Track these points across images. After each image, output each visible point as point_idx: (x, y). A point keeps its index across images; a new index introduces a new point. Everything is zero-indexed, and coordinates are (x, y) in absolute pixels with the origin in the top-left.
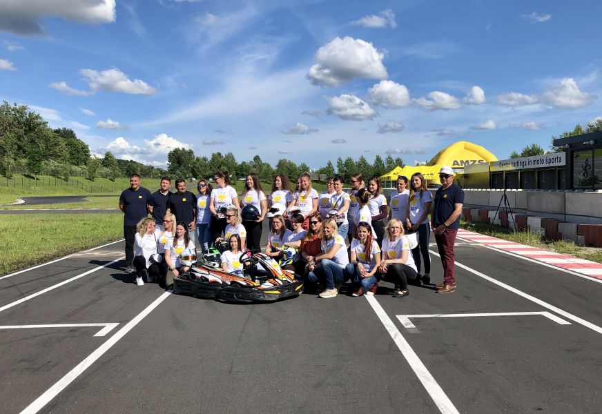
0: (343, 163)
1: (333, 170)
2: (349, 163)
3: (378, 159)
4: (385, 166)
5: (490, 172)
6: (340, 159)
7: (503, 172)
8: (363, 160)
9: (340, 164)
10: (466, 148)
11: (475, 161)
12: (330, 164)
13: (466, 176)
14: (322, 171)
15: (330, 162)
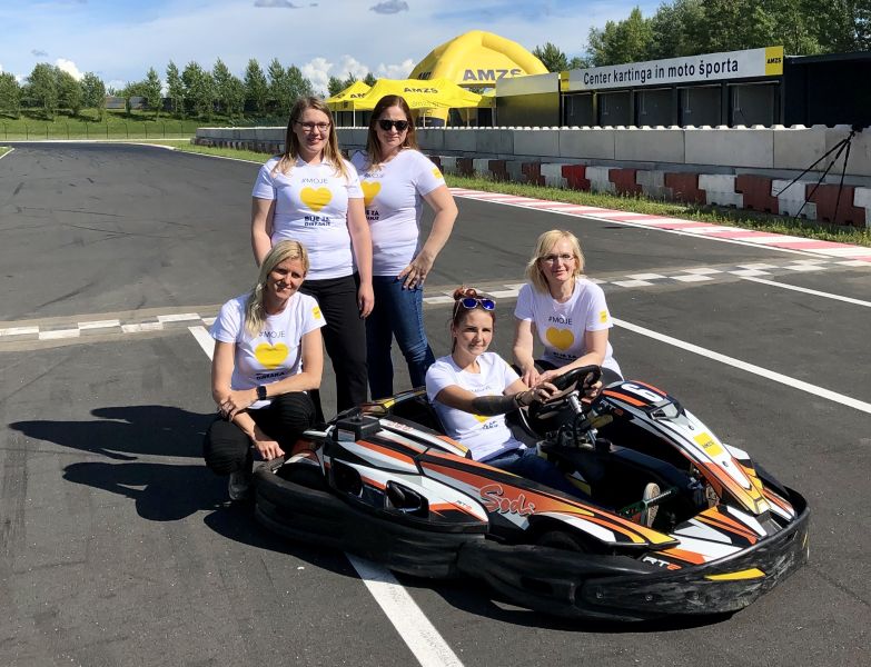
0: (180, 74)
1: (160, 89)
2: (191, 75)
3: (253, 69)
4: (269, 82)
5: (561, 93)
6: (172, 66)
7: (592, 91)
8: (221, 69)
9: (172, 77)
10: (486, 44)
11: (505, 72)
12: (152, 76)
13: (499, 101)
14: (132, 91)
15: (152, 72)
